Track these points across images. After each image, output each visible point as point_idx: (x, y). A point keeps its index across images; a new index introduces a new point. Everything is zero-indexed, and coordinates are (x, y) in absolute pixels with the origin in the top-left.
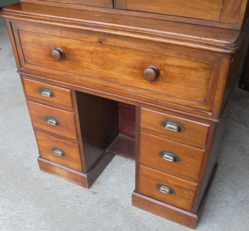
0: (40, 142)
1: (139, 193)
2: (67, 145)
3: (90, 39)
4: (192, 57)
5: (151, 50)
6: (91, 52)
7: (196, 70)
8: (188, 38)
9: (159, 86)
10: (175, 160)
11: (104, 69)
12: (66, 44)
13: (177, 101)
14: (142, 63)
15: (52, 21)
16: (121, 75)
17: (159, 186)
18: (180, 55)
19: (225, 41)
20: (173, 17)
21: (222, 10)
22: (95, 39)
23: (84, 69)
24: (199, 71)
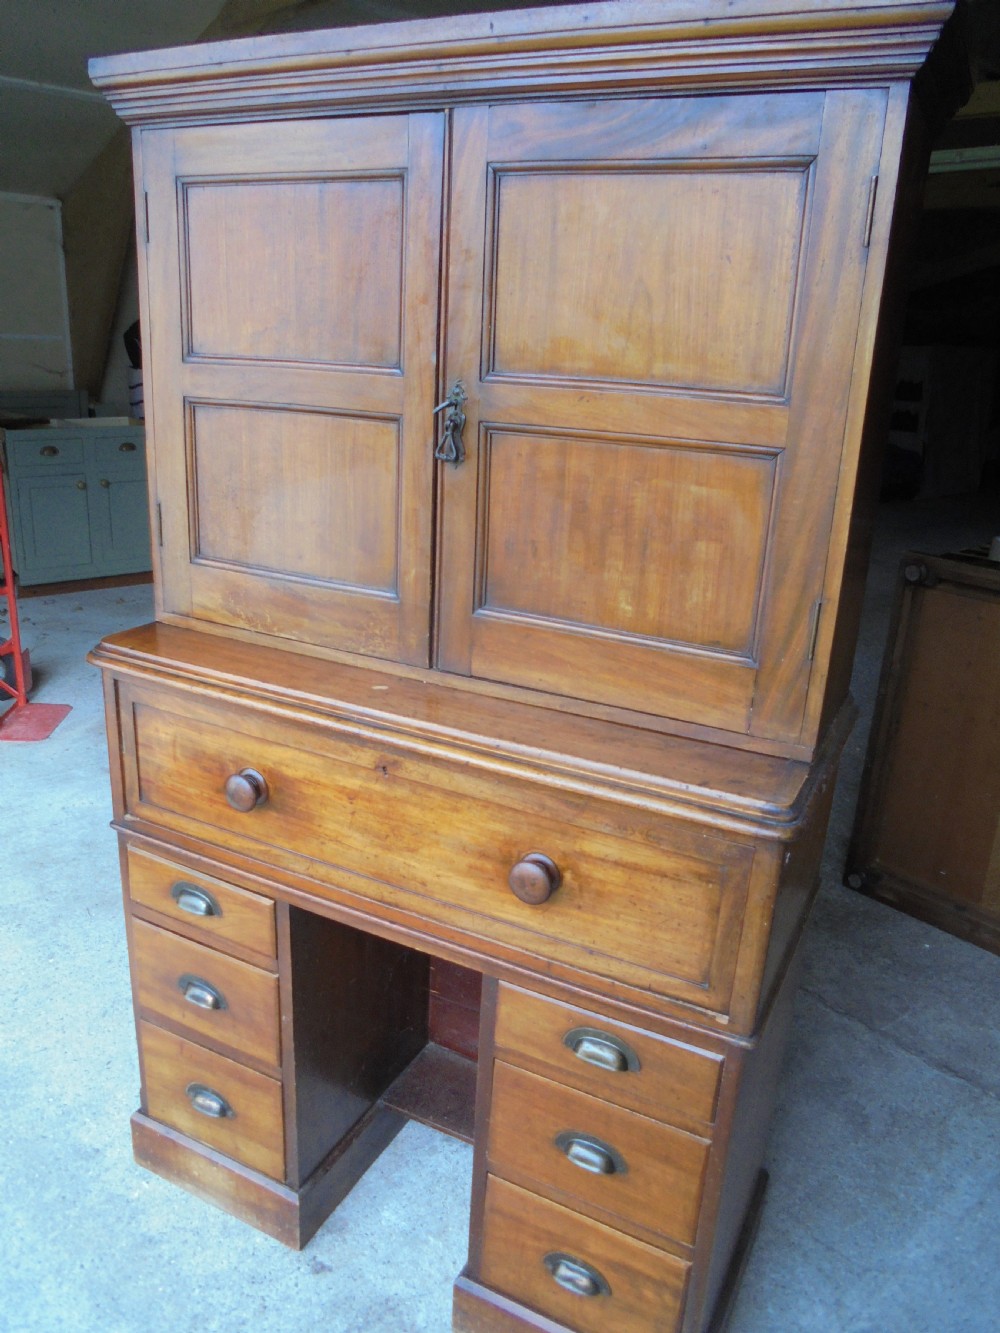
0: (148, 1059)
1: (481, 1283)
2: (243, 1080)
3: (351, 756)
4: (661, 839)
5: (536, 808)
6: (352, 796)
7: (676, 878)
8: (650, 784)
9: (558, 919)
10: (611, 1166)
11: (388, 849)
12: (274, 764)
13: (616, 969)
14: (509, 842)
15: (240, 693)
16: (440, 872)
17: (554, 1261)
18: (625, 829)
19: (760, 799)
20: (608, 709)
21: (752, 703)
22: (367, 758)
23: (323, 843)
24: (685, 882)
